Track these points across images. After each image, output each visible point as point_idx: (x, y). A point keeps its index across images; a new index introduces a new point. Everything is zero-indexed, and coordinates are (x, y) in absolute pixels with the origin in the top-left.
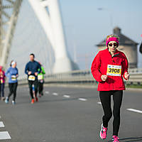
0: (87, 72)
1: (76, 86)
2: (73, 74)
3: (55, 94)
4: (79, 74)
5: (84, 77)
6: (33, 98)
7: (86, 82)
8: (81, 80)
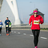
0: (26, 24)
1: (22, 29)
2: (21, 25)
3: (15, 32)
4: (23, 25)
5: (25, 26)
6: (7, 33)
7: (26, 28)
8: (24, 27)
